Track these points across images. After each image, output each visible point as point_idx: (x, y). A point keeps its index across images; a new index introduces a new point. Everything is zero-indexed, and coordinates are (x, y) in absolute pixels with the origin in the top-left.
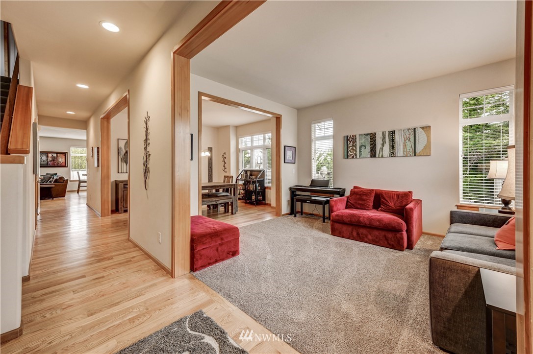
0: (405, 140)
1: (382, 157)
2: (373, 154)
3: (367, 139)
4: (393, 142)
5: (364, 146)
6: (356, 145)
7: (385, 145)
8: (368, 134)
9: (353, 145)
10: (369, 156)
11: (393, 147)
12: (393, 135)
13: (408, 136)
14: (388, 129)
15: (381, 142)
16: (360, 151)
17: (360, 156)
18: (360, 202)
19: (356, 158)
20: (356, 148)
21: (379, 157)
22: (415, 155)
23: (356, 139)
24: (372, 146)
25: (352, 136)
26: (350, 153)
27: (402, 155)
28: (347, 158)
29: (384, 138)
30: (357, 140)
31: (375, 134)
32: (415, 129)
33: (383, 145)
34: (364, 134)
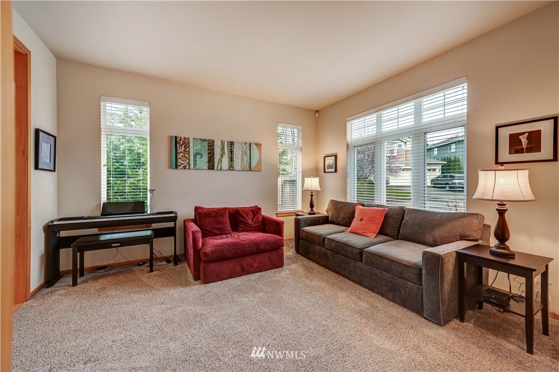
0: (242, 154)
1: (221, 169)
2: (211, 167)
3: (203, 146)
4: (231, 154)
5: (200, 154)
6: (189, 151)
7: (224, 157)
8: (205, 140)
9: (184, 151)
10: (206, 167)
11: (231, 159)
12: (231, 147)
13: (245, 150)
14: (227, 139)
15: (220, 152)
16: (195, 160)
17: (194, 167)
18: (218, 226)
19: (189, 168)
20: (189, 155)
21: (217, 170)
22: (250, 170)
23: (189, 143)
24: (210, 155)
25: (184, 138)
26: (180, 160)
27: (240, 169)
28: (176, 168)
29: (223, 148)
30: (191, 145)
31: (214, 142)
32: (250, 144)
33: (222, 156)
34: (201, 139)
